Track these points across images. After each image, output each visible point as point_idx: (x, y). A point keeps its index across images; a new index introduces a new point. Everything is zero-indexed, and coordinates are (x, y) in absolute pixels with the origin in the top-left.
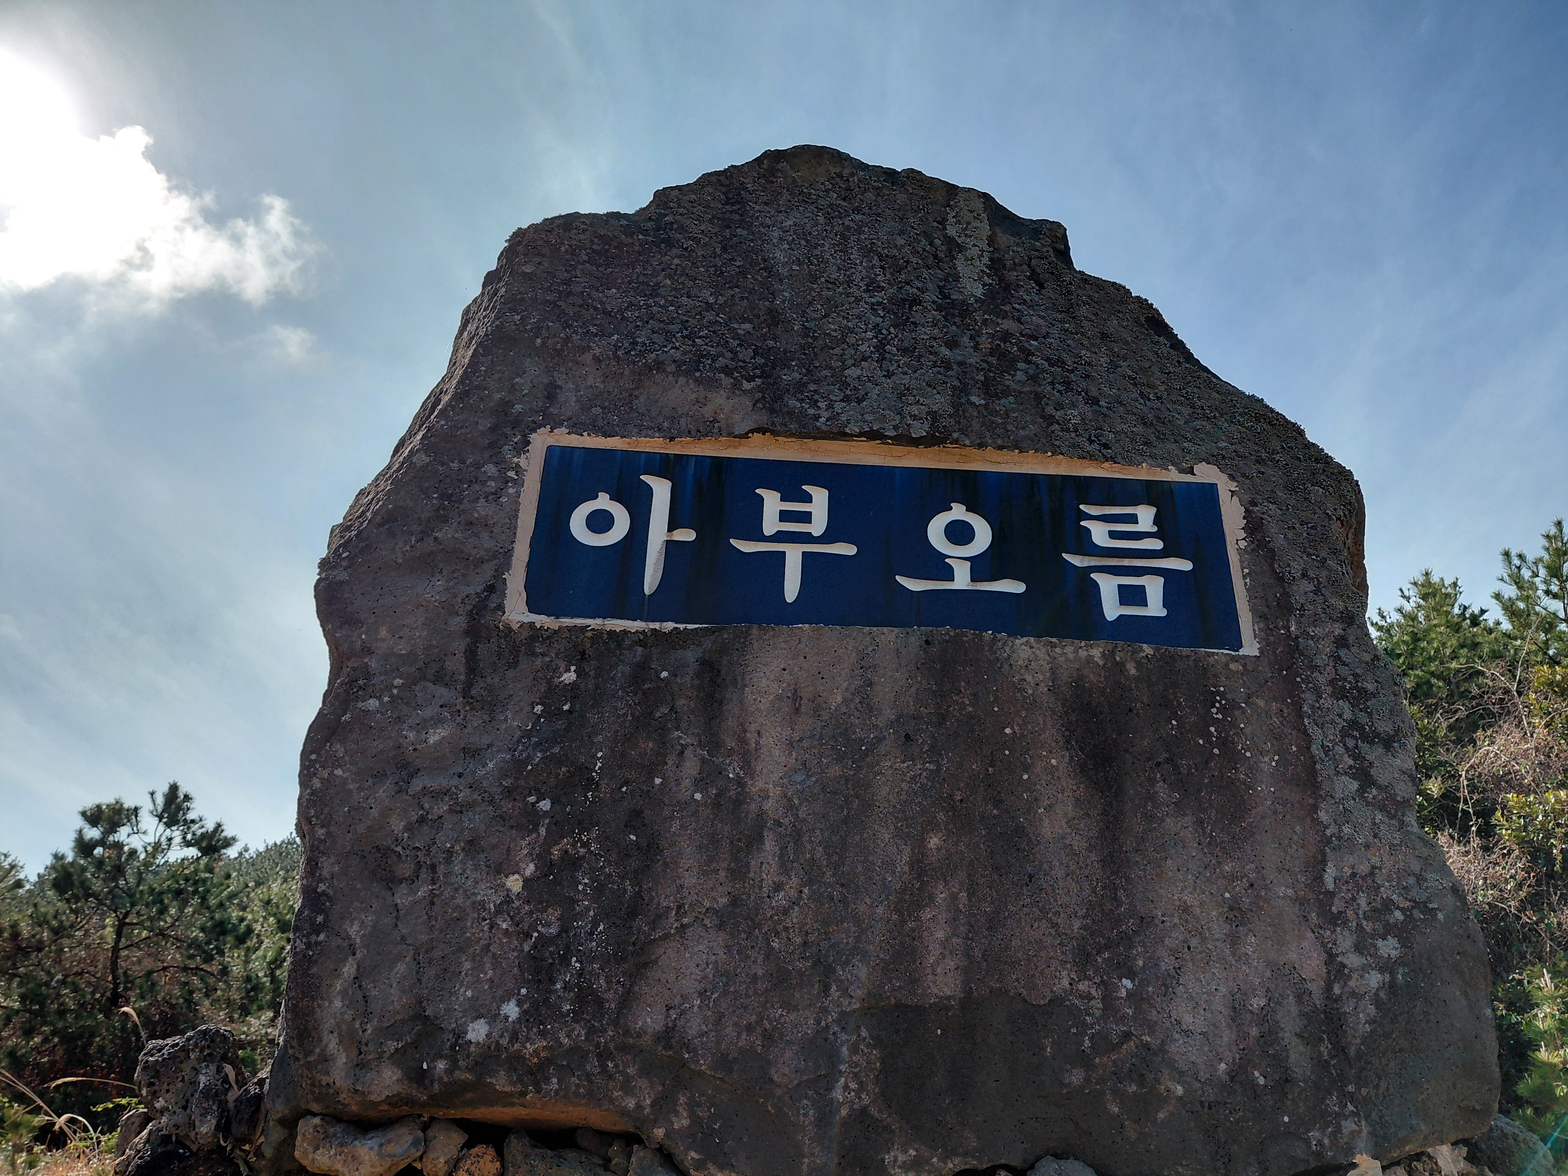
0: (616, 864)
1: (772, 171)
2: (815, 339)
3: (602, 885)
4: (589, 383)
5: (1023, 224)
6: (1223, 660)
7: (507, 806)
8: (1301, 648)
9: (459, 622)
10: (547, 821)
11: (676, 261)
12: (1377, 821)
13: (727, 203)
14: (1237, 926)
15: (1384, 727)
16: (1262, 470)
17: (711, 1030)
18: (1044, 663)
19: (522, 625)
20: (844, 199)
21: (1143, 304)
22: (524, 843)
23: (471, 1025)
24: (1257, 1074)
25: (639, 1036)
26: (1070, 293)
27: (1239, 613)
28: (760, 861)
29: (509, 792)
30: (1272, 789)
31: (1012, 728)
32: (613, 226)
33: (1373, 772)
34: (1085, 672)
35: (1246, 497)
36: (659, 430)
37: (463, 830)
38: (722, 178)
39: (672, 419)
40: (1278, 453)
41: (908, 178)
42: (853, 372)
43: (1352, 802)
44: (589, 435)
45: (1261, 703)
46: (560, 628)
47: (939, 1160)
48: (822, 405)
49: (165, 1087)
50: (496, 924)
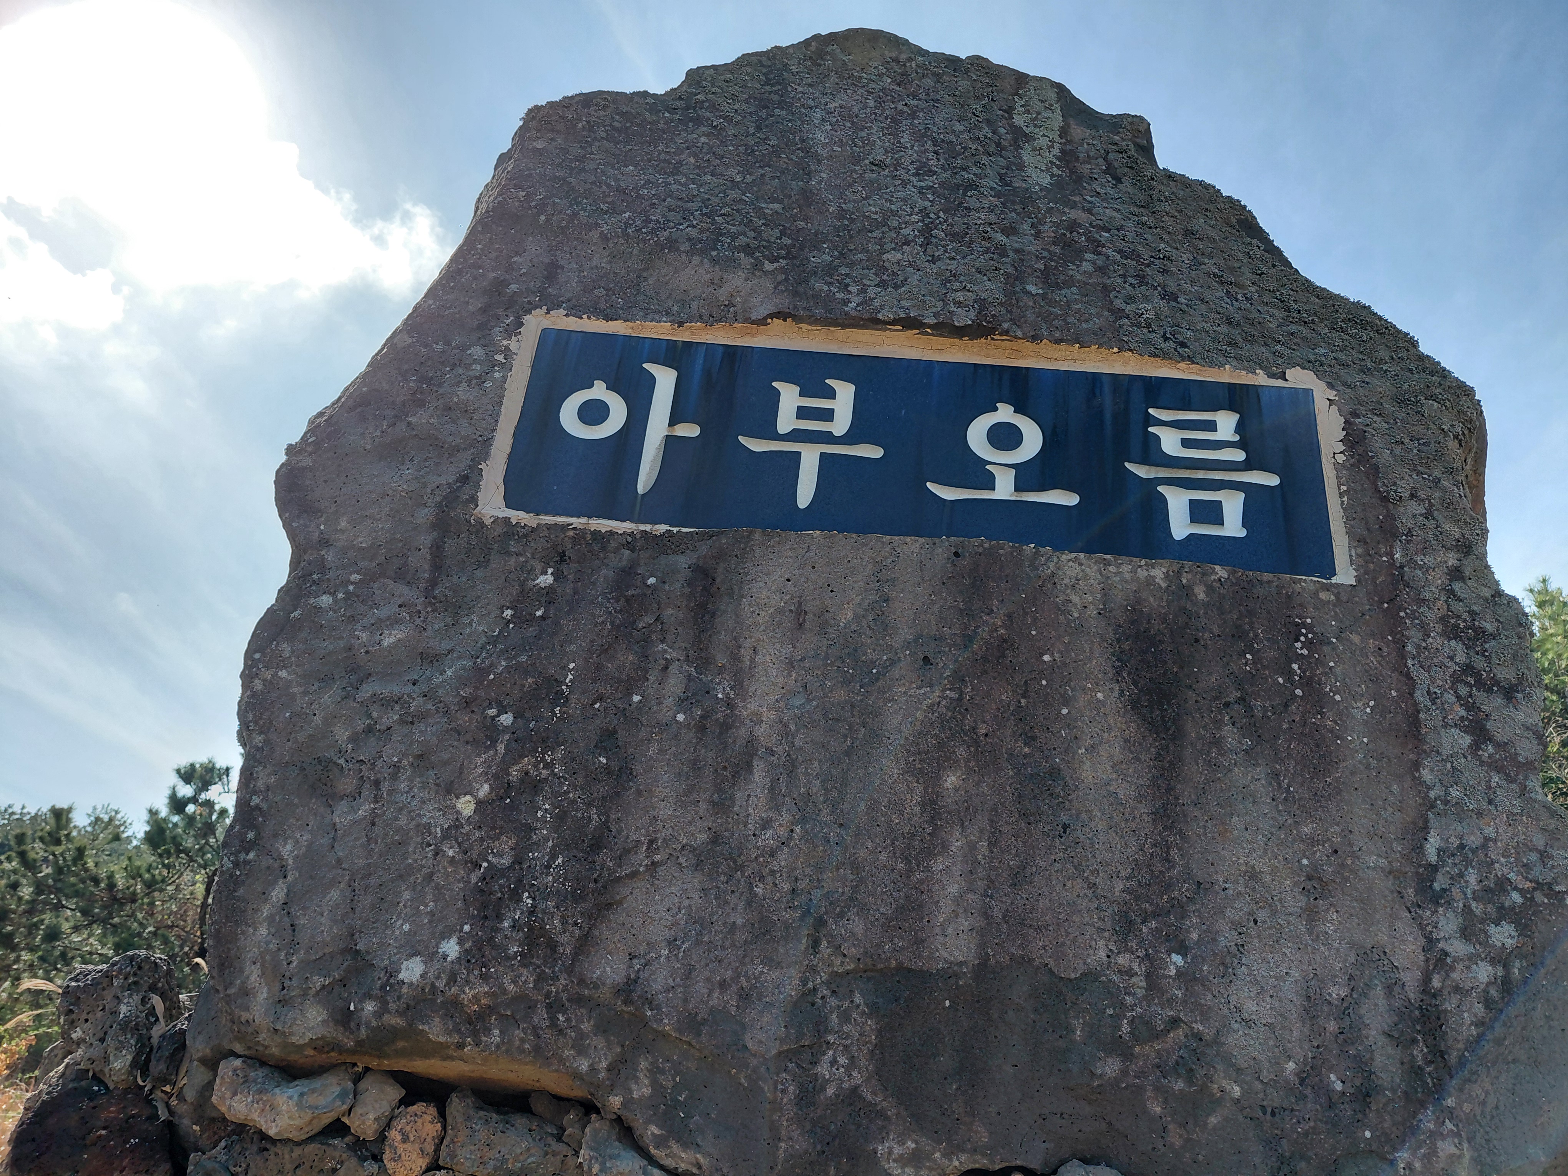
0: (582, 789)
1: (821, 54)
2: (852, 220)
3: (565, 812)
4: (594, 263)
5: (1101, 119)
6: (1312, 587)
7: (464, 719)
8: (1406, 578)
9: (425, 515)
10: (507, 737)
11: (703, 139)
12: (1493, 785)
13: (767, 83)
14: (1316, 899)
15: (1506, 674)
16: (1367, 380)
17: (679, 986)
18: (1095, 584)
19: (496, 520)
20: (899, 85)
21: (1234, 205)
22: (479, 761)
23: (405, 963)
24: (1333, 1077)
25: (596, 987)
26: (1152, 188)
27: (1334, 536)
28: (747, 793)
29: (467, 703)
30: (1365, 740)
31: (1052, 655)
32: (637, 103)
33: (1489, 725)
34: (1144, 595)
35: (1347, 408)
36: (667, 314)
37: (412, 744)
38: (764, 59)
39: (683, 303)
40: (1386, 363)
41: (972, 65)
42: (892, 257)
43: (1463, 760)
44: (589, 318)
45: (1356, 638)
46: (538, 525)
47: (943, 1155)
48: (854, 289)
49: (84, 1016)
50: (442, 850)
